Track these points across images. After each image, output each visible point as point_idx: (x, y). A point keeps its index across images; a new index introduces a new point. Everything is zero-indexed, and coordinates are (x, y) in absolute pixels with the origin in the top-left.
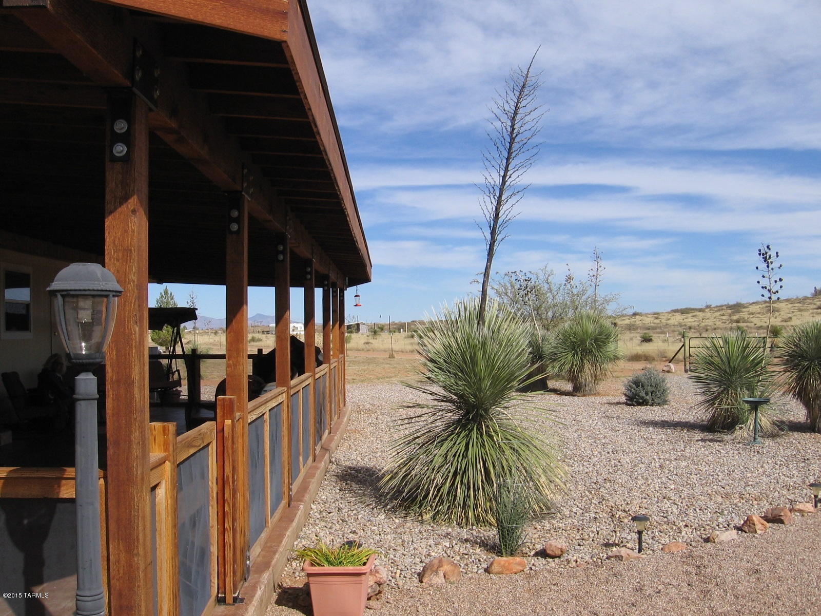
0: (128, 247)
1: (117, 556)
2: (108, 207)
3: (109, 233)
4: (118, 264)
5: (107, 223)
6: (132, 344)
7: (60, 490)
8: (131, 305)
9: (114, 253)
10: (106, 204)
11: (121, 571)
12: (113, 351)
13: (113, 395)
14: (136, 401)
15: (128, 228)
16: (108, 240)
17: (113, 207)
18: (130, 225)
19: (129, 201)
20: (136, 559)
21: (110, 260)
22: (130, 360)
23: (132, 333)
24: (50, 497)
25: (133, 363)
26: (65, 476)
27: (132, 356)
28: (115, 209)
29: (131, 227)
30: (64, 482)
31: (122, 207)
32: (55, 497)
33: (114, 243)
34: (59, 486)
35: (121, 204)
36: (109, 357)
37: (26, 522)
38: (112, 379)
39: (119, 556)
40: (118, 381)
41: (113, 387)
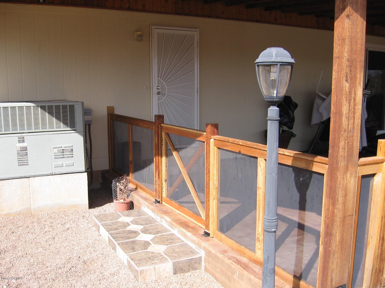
0: (344, 37)
1: (328, 206)
2: (336, 15)
3: (336, 30)
4: (339, 47)
5: (335, 25)
6: (343, 93)
7: (313, 167)
8: (344, 71)
9: (338, 41)
10: (335, 14)
11: (329, 215)
12: (334, 97)
13: (333, 120)
14: (343, 125)
15: (345, 26)
16: (335, 34)
17: (338, 16)
18: (345, 24)
19: (345, 10)
20: (336, 211)
21: (336, 45)
22: (342, 102)
23: (343, 86)
24: (309, 169)
25: (343, 104)
26: (314, 160)
27: (343, 99)
28: (339, 16)
29: (346, 26)
30: (314, 163)
31: (342, 14)
32: (311, 170)
33: (338, 36)
34: (313, 165)
35: (342, 12)
36: (333, 100)
37: (301, 179)
38: (333, 112)
39: (329, 207)
40: (336, 113)
41: (334, 116)
